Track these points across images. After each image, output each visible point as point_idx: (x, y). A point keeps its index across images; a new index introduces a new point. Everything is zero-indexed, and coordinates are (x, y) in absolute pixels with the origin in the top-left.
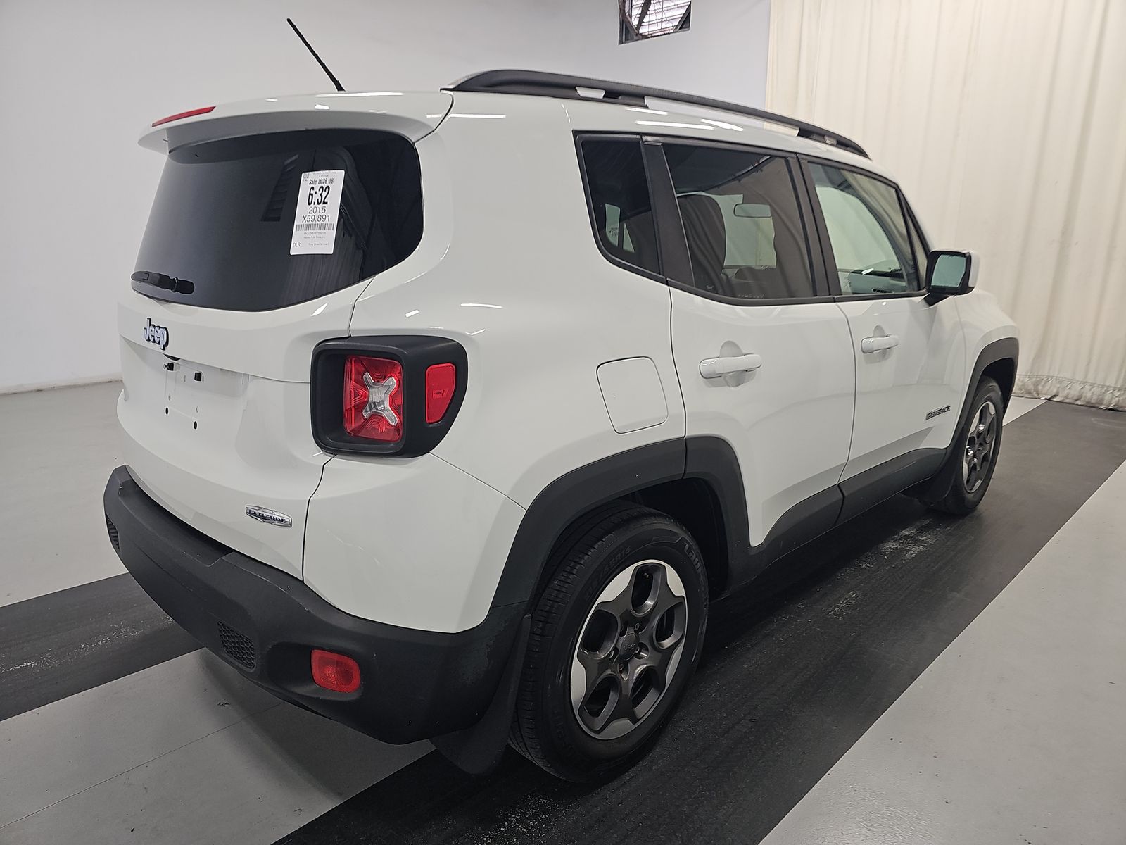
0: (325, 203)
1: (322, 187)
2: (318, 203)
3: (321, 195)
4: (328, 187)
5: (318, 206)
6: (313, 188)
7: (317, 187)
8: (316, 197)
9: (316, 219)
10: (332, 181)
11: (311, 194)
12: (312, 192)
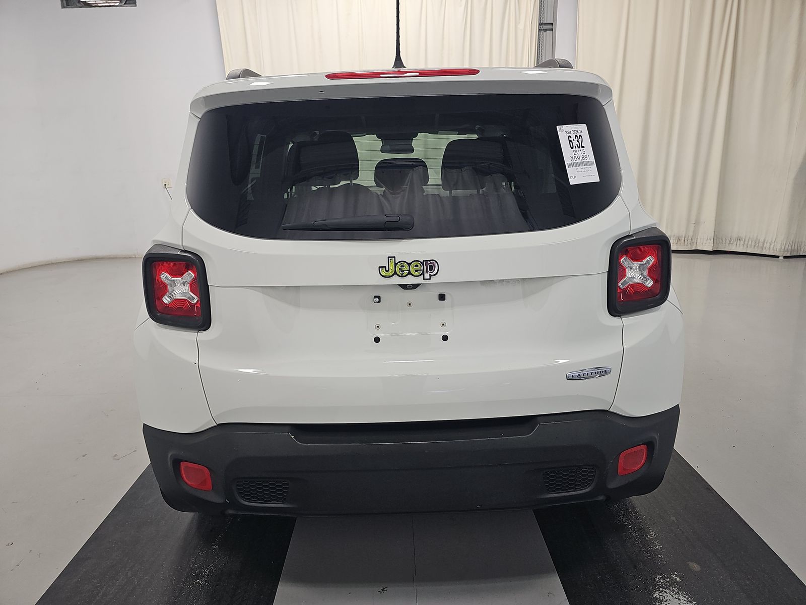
0: (583, 147)
1: (576, 136)
2: (579, 148)
3: (578, 141)
4: (580, 136)
5: (579, 149)
6: (570, 137)
7: (573, 136)
8: (575, 143)
9: (581, 158)
10: (581, 132)
11: (570, 141)
12: (570, 139)
